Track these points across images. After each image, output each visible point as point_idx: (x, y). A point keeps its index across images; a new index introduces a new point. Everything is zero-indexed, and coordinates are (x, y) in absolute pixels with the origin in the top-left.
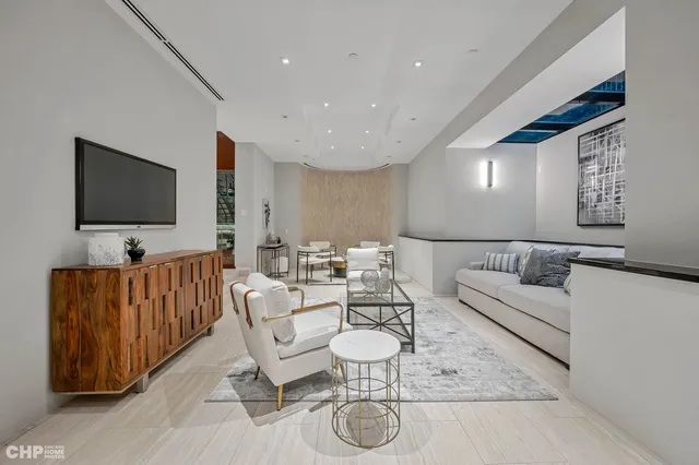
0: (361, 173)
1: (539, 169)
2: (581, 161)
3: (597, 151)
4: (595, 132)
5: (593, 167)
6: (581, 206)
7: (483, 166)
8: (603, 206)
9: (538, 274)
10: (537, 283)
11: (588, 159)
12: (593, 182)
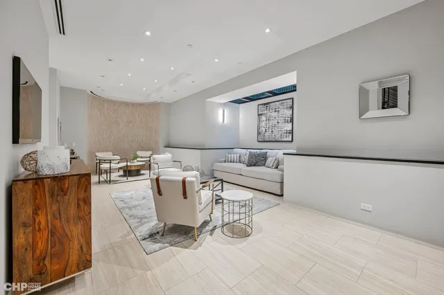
0: (133, 104)
1: (241, 116)
2: (259, 115)
3: (265, 112)
4: (265, 104)
5: (263, 118)
6: (259, 133)
7: (221, 111)
8: (267, 134)
9: (255, 162)
10: (254, 165)
11: (261, 115)
12: (263, 124)
